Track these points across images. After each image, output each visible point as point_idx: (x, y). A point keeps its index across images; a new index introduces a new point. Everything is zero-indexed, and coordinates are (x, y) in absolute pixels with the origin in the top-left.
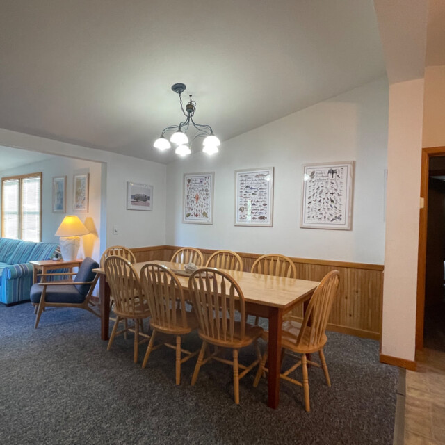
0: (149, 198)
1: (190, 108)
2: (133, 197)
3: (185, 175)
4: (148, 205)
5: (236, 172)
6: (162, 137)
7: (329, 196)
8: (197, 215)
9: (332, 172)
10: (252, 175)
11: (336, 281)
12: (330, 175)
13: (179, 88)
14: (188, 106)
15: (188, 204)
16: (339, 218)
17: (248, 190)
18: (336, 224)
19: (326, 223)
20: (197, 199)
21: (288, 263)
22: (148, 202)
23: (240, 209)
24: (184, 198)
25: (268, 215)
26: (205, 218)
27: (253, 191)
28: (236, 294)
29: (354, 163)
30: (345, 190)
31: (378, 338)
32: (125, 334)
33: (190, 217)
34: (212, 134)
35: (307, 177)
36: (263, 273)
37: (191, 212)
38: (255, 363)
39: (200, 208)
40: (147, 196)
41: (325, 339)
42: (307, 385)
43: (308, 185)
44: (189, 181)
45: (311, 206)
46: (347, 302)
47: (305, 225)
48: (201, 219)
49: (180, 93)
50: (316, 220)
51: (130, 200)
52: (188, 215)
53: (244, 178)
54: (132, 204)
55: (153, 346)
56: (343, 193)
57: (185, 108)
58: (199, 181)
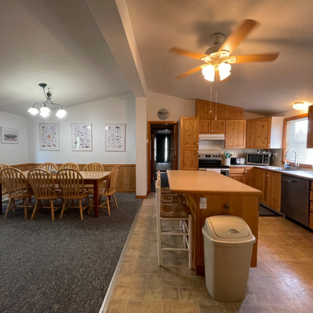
0: (16, 136)
1: (49, 94)
2: (5, 136)
3: (40, 124)
4: (16, 140)
5: (72, 124)
6: (33, 107)
7: (116, 137)
8: (49, 146)
9: (117, 128)
10: (81, 126)
11: (118, 170)
12: (117, 129)
13: (43, 85)
14: (47, 93)
15: (43, 140)
16: (121, 147)
17: (79, 133)
18: (120, 149)
19: (116, 149)
20: (49, 137)
21: (100, 166)
22: (15, 138)
23: (75, 143)
24: (40, 136)
25: (90, 146)
26: (54, 147)
27: (82, 134)
28: (80, 178)
29: (126, 125)
30: (123, 136)
31: (135, 192)
32: (13, 209)
33: (45, 147)
34: (62, 109)
35: (107, 128)
36: (89, 171)
37: (45, 144)
38: (89, 205)
39: (51, 142)
40: (15, 135)
41: (115, 191)
42: (109, 207)
43: (108, 132)
44: (43, 127)
45: (109, 141)
46: (125, 180)
47: (107, 150)
48: (52, 148)
49: (44, 87)
50: (112, 148)
51: (3, 137)
52: (44, 146)
53: (76, 128)
54: (5, 140)
55: (37, 208)
56: (122, 136)
57: (46, 94)
58: (50, 128)
